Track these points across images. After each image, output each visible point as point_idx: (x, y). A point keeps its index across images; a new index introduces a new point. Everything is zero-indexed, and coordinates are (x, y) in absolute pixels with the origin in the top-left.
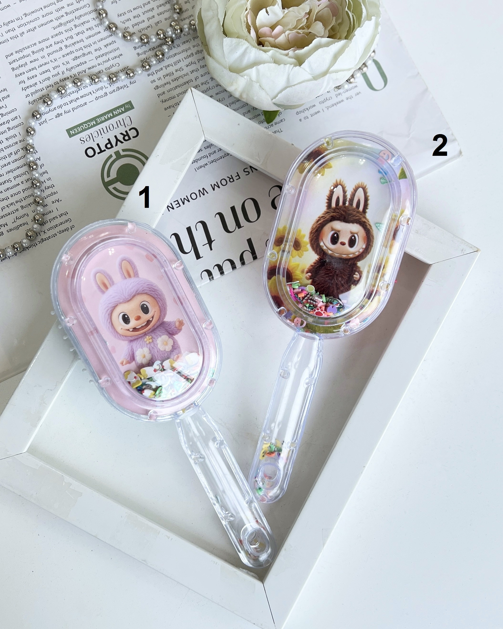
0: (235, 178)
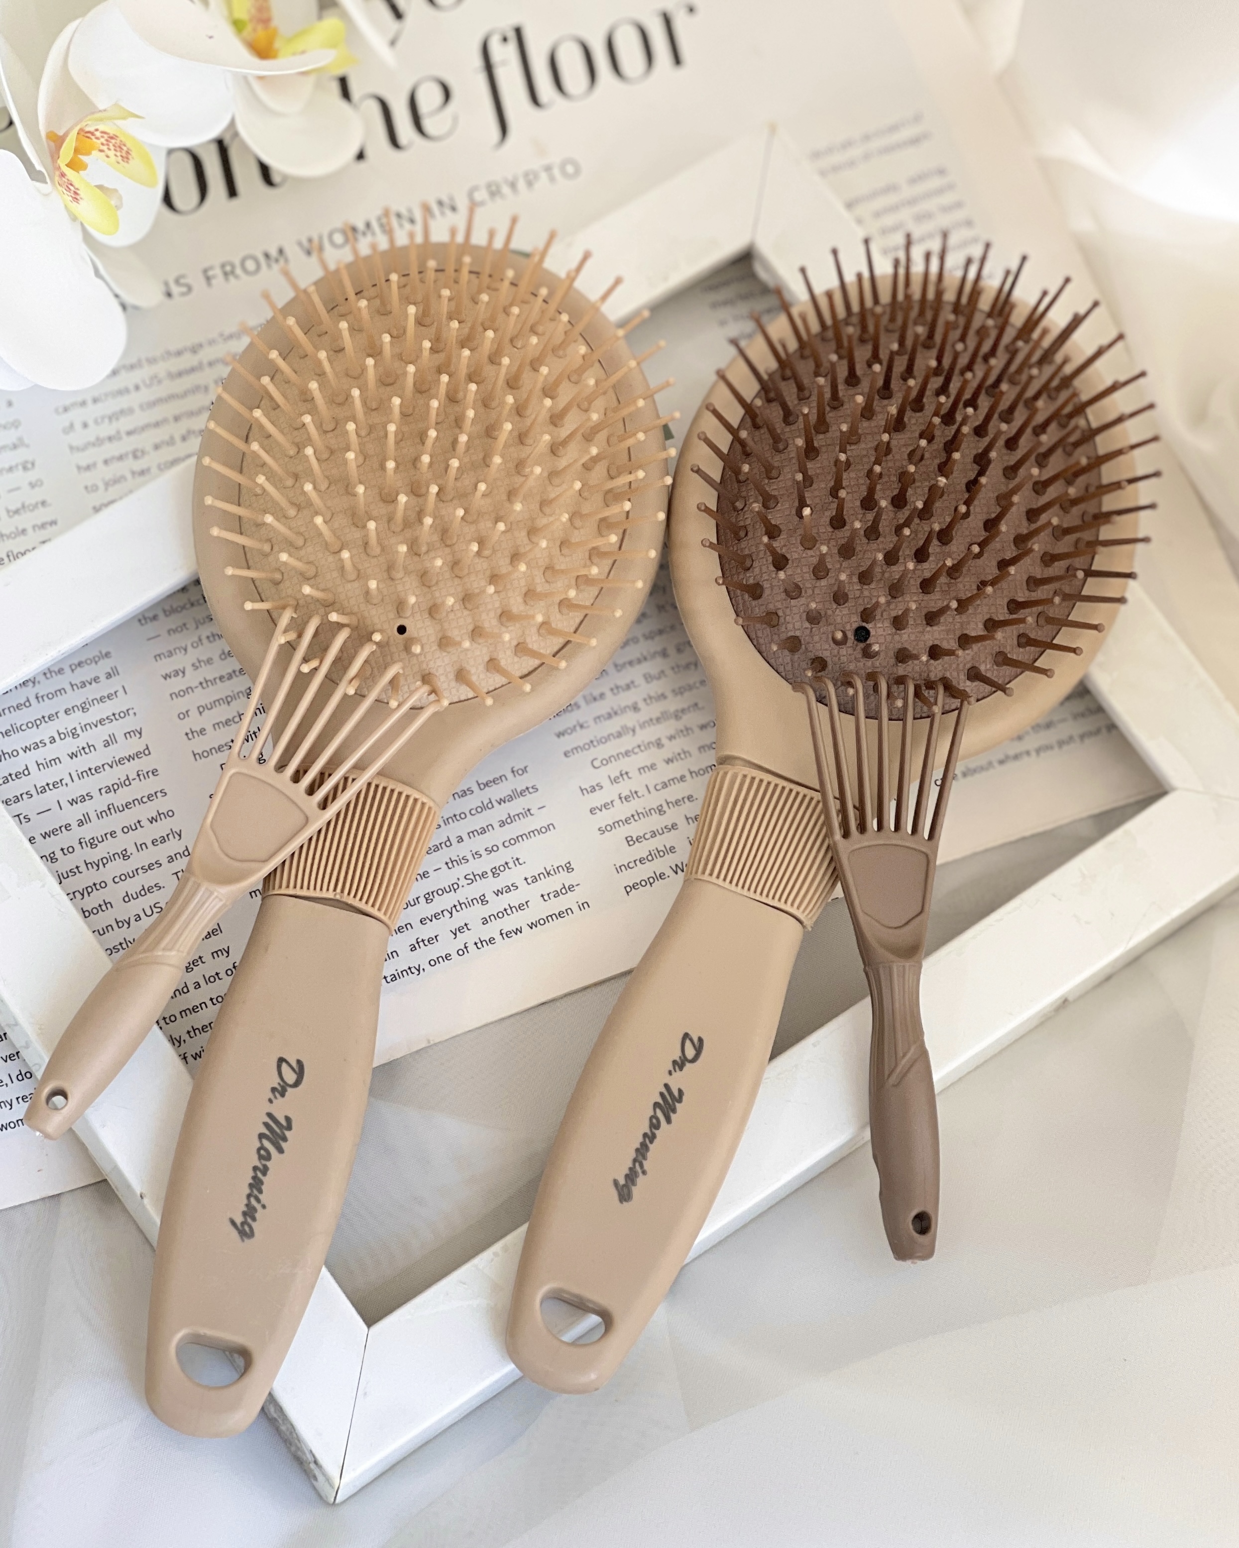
0: (218, 272)
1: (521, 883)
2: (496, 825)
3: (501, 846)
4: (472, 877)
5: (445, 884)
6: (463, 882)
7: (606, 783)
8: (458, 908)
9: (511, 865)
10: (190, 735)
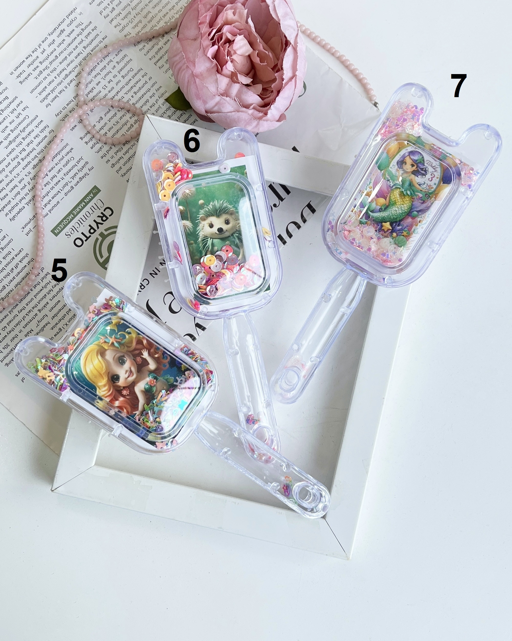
1: (32, 72)
2: (47, 86)
3: (43, 80)
4: (47, 68)
5: (54, 63)
6: (49, 66)
7: (22, 112)
8: (47, 58)
9: (38, 76)
10: (146, 74)
